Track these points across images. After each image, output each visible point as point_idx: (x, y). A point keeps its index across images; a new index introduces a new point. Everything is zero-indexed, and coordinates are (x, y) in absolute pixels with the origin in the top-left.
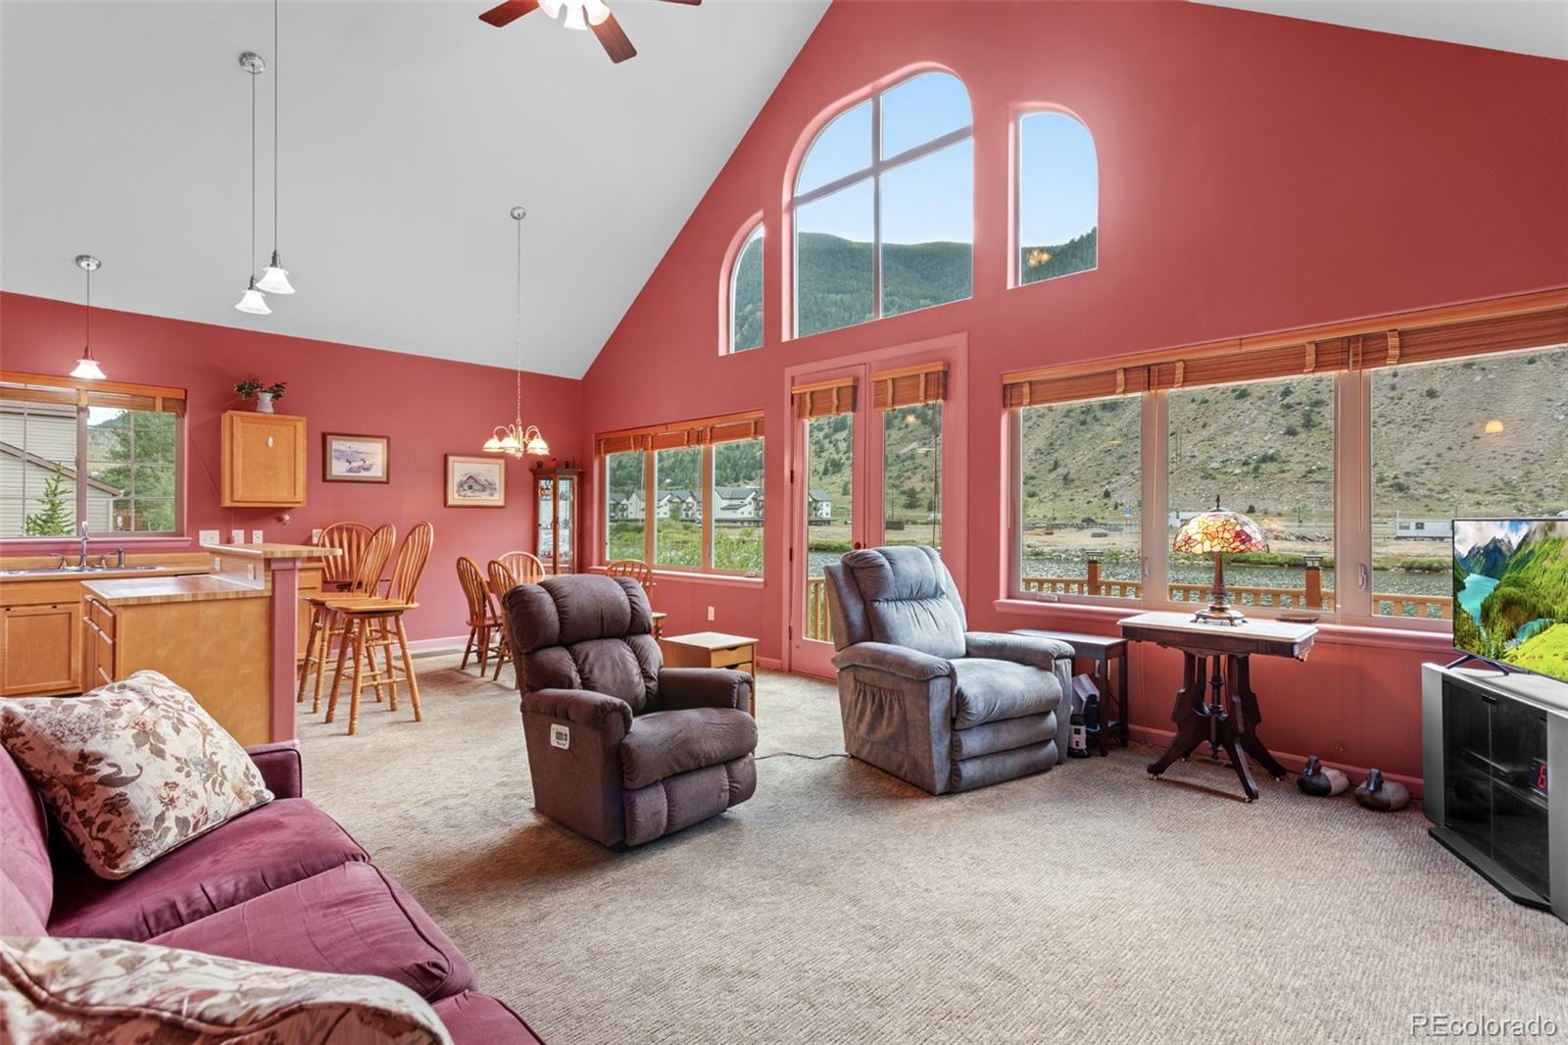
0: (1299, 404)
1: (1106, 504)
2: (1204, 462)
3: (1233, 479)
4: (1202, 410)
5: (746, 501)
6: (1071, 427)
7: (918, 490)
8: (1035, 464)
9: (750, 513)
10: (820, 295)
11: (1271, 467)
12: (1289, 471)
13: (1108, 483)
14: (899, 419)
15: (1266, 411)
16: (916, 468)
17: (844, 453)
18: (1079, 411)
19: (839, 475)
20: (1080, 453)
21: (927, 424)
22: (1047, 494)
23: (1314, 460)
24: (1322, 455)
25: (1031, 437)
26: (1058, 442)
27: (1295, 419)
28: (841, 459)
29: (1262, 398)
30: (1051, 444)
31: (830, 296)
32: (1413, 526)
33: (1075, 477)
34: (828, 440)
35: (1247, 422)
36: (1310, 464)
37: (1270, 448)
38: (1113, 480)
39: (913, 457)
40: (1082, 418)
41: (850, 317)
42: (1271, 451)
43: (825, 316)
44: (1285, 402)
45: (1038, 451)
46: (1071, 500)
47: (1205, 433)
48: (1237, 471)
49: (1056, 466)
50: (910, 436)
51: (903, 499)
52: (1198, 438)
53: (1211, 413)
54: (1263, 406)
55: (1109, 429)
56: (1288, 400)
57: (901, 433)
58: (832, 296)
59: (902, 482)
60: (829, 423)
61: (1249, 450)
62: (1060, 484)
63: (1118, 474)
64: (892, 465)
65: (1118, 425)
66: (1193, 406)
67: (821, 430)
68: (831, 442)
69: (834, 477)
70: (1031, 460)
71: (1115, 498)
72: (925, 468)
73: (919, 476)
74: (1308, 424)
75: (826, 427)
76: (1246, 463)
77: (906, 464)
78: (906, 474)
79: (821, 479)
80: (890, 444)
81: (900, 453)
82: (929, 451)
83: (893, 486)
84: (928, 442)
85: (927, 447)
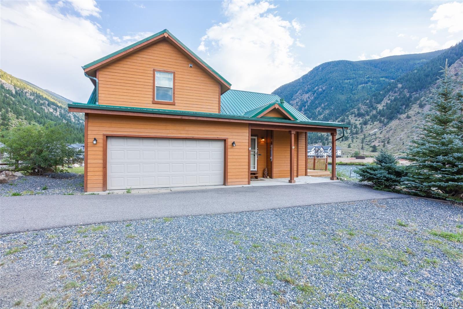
5: (312, 150)
9: (313, 154)
10: (342, 81)
14: (370, 121)
16: (376, 138)
19: (347, 141)
21: (381, 122)
28: (348, 136)
31: (345, 81)
39: (375, 134)
41: (353, 87)
43: (343, 88)
50: (375, 127)
51: (371, 149)
57: (371, 126)
58: (346, 81)
59: (371, 143)
64: (367, 137)
69: (345, 142)
72: (380, 138)
73: (377, 141)
77: (372, 137)
78: (372, 140)
79: (340, 142)
80: (367, 130)
81: (370, 133)
82: (382, 132)
83: (367, 144)
84: (381, 129)
85: (381, 130)
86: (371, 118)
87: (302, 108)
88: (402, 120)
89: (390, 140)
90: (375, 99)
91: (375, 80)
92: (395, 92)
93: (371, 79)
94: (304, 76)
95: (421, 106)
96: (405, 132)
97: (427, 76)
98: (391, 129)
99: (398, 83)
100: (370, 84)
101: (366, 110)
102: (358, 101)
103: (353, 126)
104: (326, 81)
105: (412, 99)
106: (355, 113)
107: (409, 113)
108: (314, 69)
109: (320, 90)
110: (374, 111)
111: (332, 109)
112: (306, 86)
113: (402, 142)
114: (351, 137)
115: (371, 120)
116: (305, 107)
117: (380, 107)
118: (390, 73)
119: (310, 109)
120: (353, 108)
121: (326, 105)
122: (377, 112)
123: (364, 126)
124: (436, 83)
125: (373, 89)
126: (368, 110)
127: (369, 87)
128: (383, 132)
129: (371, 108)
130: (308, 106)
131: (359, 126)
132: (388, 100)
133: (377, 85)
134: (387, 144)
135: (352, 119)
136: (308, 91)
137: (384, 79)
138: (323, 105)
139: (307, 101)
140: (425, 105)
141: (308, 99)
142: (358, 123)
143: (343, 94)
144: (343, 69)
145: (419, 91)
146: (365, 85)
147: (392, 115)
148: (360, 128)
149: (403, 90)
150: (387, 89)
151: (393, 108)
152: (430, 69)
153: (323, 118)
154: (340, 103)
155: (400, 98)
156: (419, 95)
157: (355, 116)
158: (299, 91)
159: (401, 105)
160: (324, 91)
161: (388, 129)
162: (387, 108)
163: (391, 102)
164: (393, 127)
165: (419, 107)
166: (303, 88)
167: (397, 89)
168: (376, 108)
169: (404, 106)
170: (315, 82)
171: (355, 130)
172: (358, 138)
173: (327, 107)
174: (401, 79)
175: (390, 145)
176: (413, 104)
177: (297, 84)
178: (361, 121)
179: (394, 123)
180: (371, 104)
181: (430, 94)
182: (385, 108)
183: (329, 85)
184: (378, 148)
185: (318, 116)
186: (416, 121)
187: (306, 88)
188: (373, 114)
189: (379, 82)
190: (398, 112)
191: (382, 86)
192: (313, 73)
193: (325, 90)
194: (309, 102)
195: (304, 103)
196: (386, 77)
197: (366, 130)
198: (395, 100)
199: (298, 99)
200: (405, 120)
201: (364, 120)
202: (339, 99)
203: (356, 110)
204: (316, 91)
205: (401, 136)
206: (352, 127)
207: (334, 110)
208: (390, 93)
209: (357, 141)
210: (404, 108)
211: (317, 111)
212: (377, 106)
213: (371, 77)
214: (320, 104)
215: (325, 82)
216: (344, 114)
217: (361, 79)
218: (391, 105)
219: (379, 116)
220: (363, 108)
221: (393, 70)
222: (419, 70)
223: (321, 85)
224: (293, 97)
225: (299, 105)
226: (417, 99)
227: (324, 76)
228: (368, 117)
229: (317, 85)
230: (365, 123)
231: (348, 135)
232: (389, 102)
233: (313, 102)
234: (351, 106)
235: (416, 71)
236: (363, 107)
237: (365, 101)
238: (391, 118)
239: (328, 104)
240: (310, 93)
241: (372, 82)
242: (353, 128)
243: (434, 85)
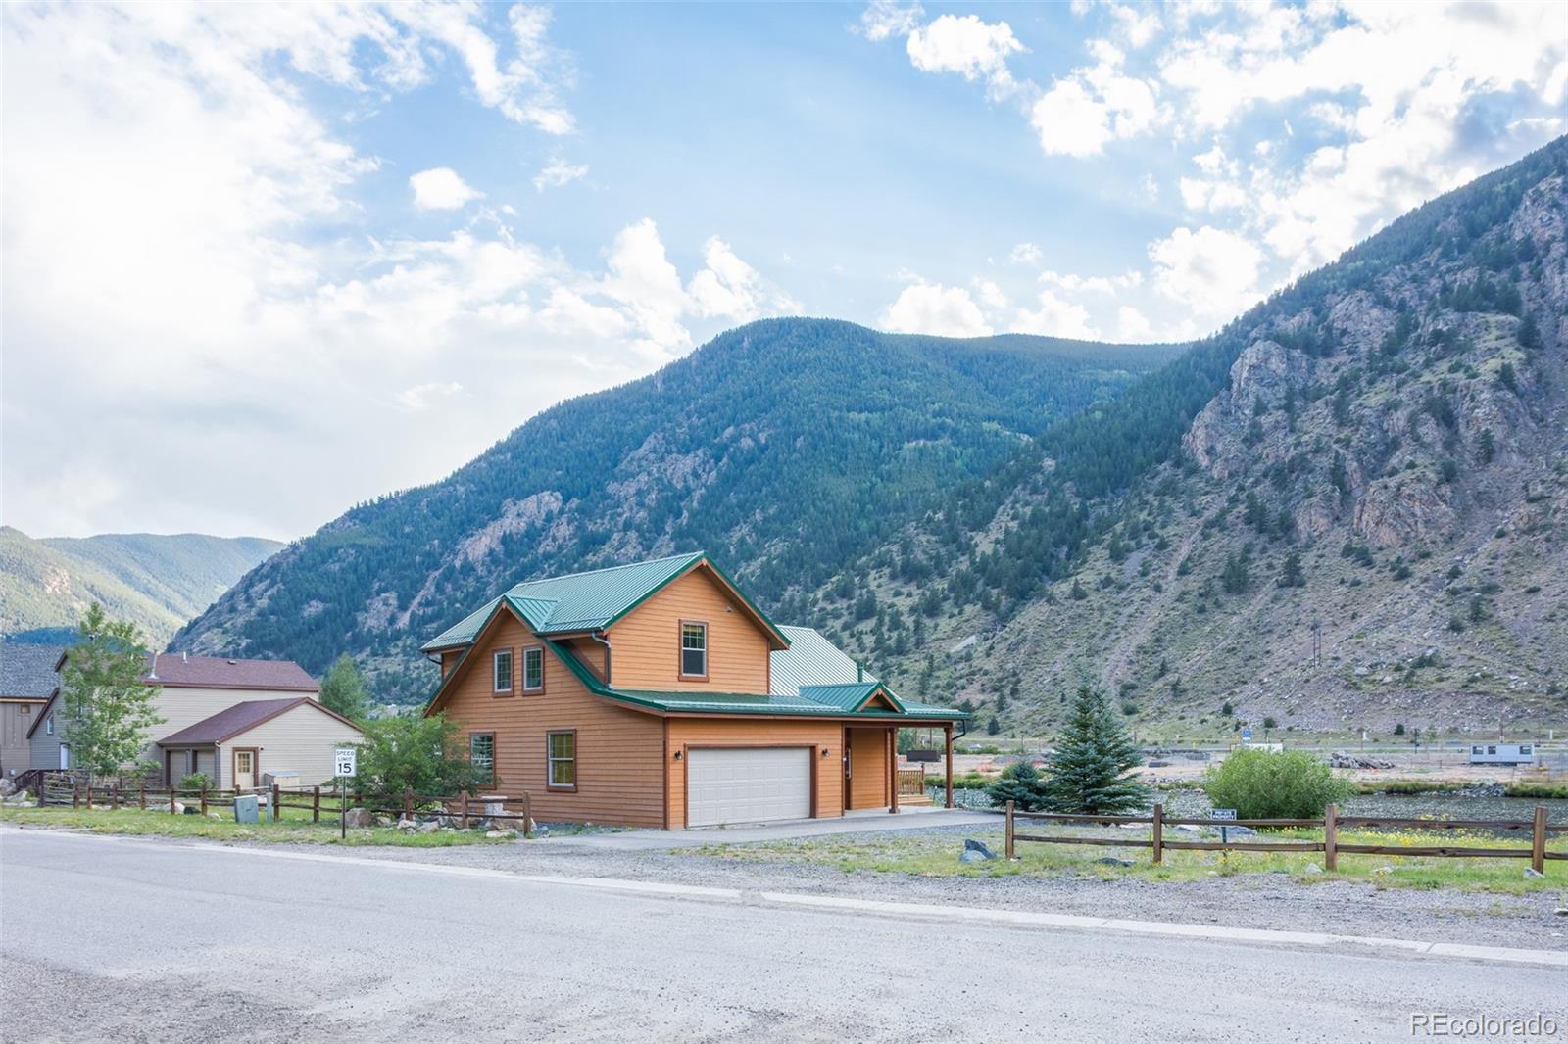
0: (1469, 589)
1: (1225, 724)
2: (1348, 667)
3: (1382, 689)
4: (1353, 594)
6: (1185, 615)
7: (975, 704)
8: (1136, 667)
10: (836, 414)
11: (1428, 674)
12: (1448, 678)
13: (1231, 694)
14: (951, 602)
15: (1431, 597)
16: (973, 673)
17: (872, 652)
18: (1195, 593)
20: (1196, 652)
21: (989, 609)
22: (1149, 710)
23: (1479, 664)
24: (1488, 658)
25: (1131, 630)
26: (1168, 637)
27: (1462, 611)
29: (1426, 580)
30: (1158, 640)
31: (851, 415)
32: (1486, 750)
33: (1188, 686)
34: (847, 632)
35: (1406, 612)
36: (1474, 669)
37: (1430, 648)
38: (1237, 691)
39: (968, 658)
40: (1200, 603)
41: (881, 446)
42: (1430, 652)
43: (844, 445)
44: (1451, 586)
45: (1140, 649)
46: (1182, 718)
47: (1354, 627)
48: (1388, 679)
49: (1164, 670)
50: (966, 627)
52: (1345, 633)
53: (1364, 599)
54: (1427, 591)
55: (1235, 619)
56: (1457, 584)
57: (954, 622)
58: (854, 416)
59: (954, 694)
60: (849, 607)
61: (1403, 650)
62: (1168, 696)
63: (1245, 682)
64: (939, 668)
65: (1245, 612)
66: (1342, 589)
67: (838, 617)
68: (852, 635)
70: (1131, 662)
71: (1239, 714)
72: (986, 673)
73: (977, 685)
74: (1477, 617)
75: (845, 613)
76: (1398, 669)
77: (959, 667)
78: (960, 682)
80: (937, 640)
81: (952, 651)
82: (991, 648)
83: (941, 699)
84: (990, 634)
85: (990, 642)
86: (951, 589)
87: (664, 522)
88: (1057, 603)
89: (1019, 681)
90: (964, 507)
91: (964, 427)
92: (1035, 491)
93: (948, 421)
94: (671, 367)
95: (1118, 555)
96: (1067, 652)
97: (1132, 439)
98: (1024, 640)
99: (1044, 453)
100: (944, 440)
101: (934, 553)
102: (904, 509)
103: (887, 619)
104: (773, 404)
105: (1090, 523)
106: (891, 564)
107: (1079, 577)
108: (717, 340)
109: (746, 443)
110: (962, 559)
111: (797, 534)
112: (681, 417)
113: (1058, 689)
114: (880, 664)
115: (952, 595)
116: (679, 515)
117: (985, 544)
118: (1018, 407)
119: (701, 526)
120: (884, 539)
121: (775, 518)
122: (973, 563)
123: (929, 622)
124: (1158, 474)
125: (959, 463)
126: (943, 551)
127: (942, 455)
128: (997, 647)
129: (953, 547)
130: (693, 515)
131: (909, 621)
132: (1013, 519)
133: (970, 450)
134: (1009, 700)
135: (879, 586)
136: (692, 441)
137: (994, 426)
138: (758, 516)
139: (688, 491)
140: (1129, 551)
141: (690, 478)
142: (903, 604)
143: (843, 474)
144: (842, 360)
145: (1110, 494)
146: (929, 443)
147: (1026, 580)
148: (912, 628)
149: (1061, 484)
150: (1008, 472)
151: (1031, 551)
152: (1138, 415)
153: (762, 577)
154: (828, 512)
155: (1051, 513)
156: (1111, 509)
157: (893, 577)
158: (651, 438)
159: (1056, 545)
160: (763, 449)
161: (1013, 639)
162: (1009, 552)
163: (1022, 526)
164: (1031, 630)
165: (1111, 557)
166: (669, 425)
167: (1039, 477)
168: (968, 549)
169: (1065, 549)
170: (725, 406)
171: (894, 634)
172: (906, 671)
173: (777, 526)
174: (1052, 438)
175: (1020, 704)
176: (1090, 544)
177: (639, 401)
178: (916, 600)
179: (1033, 615)
180: (951, 528)
181: (1141, 510)
182: (1001, 550)
183: (783, 424)
184: (979, 713)
185: (737, 562)
186: (1101, 609)
187: (680, 425)
188: (959, 571)
189: (977, 439)
190: (1046, 571)
191: (988, 453)
192: (712, 359)
193: (767, 447)
194: (696, 495)
195: (674, 497)
196: (1004, 421)
197: (934, 637)
198: (1036, 520)
199: (643, 477)
200: (1068, 604)
201: (928, 593)
202: (825, 494)
203: (895, 548)
204: (726, 447)
205: (1056, 669)
206: (881, 623)
207: (806, 541)
208: (1016, 491)
209: (901, 685)
210: (1063, 556)
211: (735, 539)
212: (972, 538)
213: (952, 411)
214: (746, 509)
215: (766, 411)
216: (848, 564)
217: (913, 415)
218: (1021, 540)
219: (981, 582)
220: (924, 545)
221: (1026, 395)
222: (1106, 412)
223: (747, 420)
224: (623, 466)
225: (653, 505)
226: (1104, 526)
227: (763, 380)
228: (940, 584)
229: (732, 421)
230: (932, 609)
231: (865, 654)
232: (1014, 525)
233: (712, 498)
234: (876, 530)
235: (1098, 415)
236: (924, 538)
237: (930, 513)
238: (1022, 595)
239: (781, 511)
240: (699, 452)
241: (954, 433)
242: (884, 629)
243: (1153, 478)
